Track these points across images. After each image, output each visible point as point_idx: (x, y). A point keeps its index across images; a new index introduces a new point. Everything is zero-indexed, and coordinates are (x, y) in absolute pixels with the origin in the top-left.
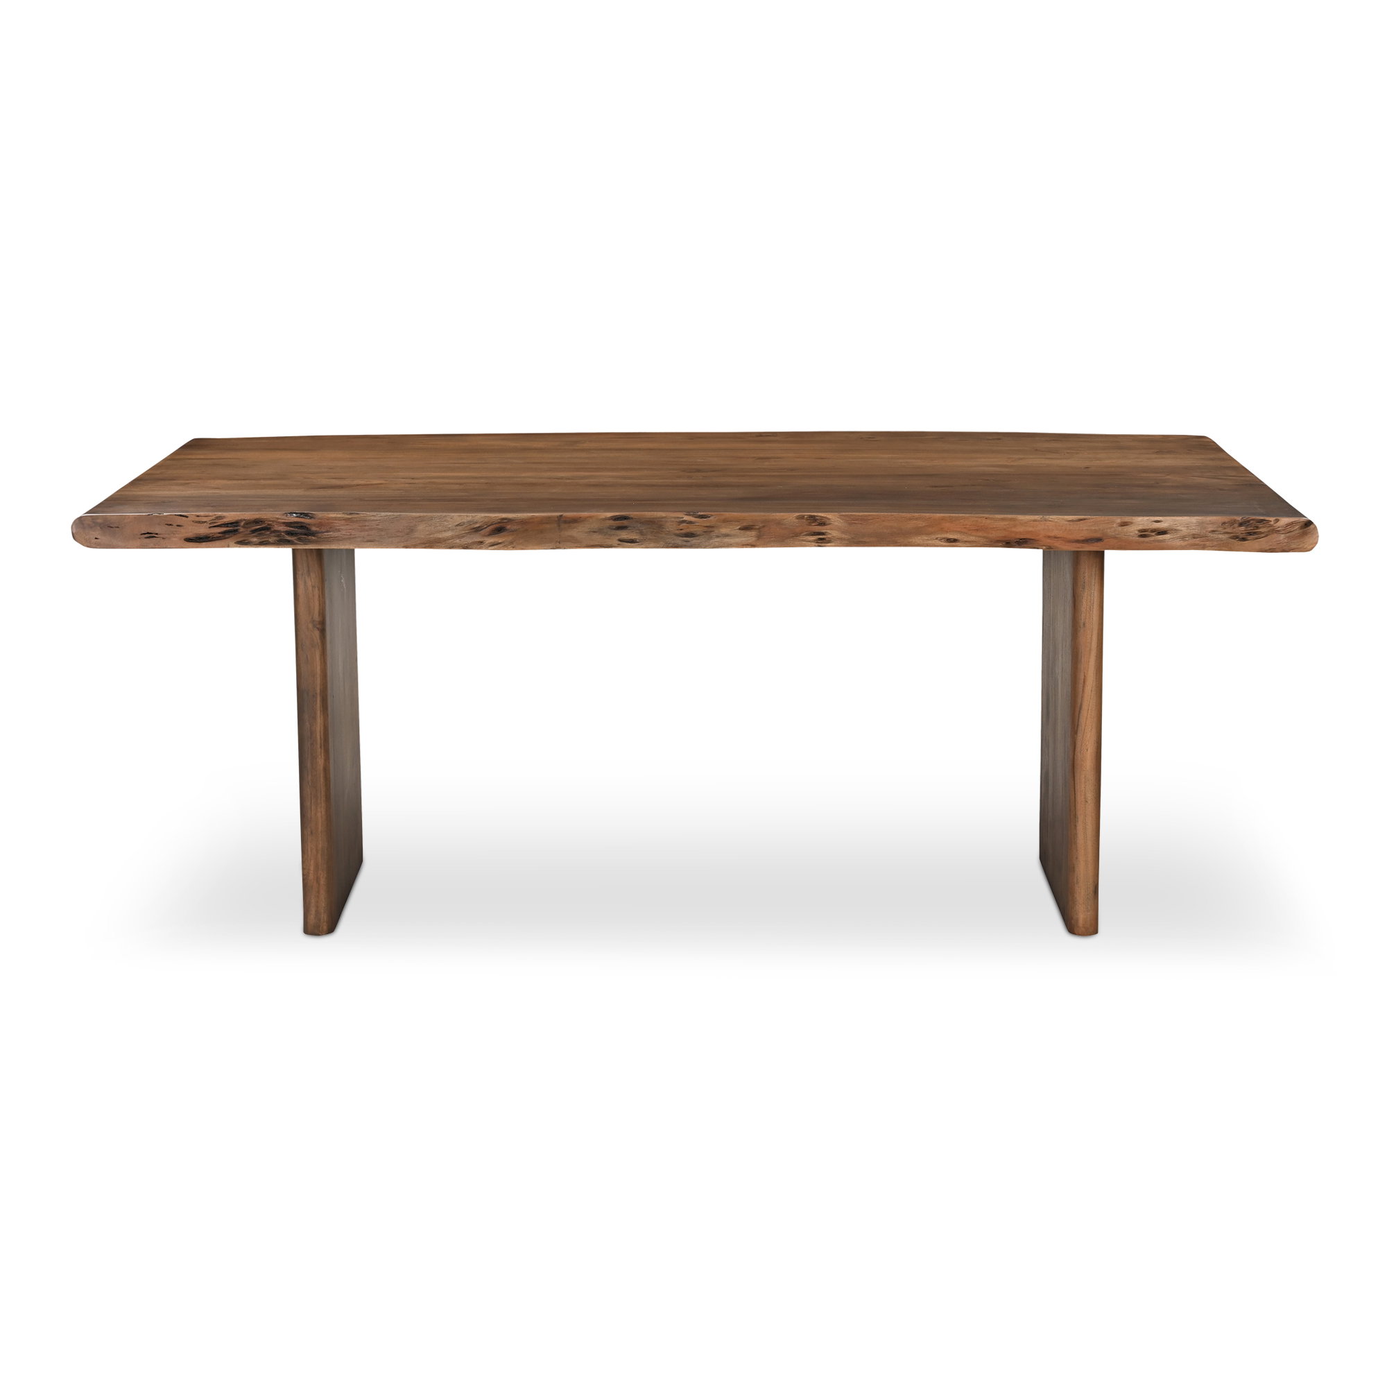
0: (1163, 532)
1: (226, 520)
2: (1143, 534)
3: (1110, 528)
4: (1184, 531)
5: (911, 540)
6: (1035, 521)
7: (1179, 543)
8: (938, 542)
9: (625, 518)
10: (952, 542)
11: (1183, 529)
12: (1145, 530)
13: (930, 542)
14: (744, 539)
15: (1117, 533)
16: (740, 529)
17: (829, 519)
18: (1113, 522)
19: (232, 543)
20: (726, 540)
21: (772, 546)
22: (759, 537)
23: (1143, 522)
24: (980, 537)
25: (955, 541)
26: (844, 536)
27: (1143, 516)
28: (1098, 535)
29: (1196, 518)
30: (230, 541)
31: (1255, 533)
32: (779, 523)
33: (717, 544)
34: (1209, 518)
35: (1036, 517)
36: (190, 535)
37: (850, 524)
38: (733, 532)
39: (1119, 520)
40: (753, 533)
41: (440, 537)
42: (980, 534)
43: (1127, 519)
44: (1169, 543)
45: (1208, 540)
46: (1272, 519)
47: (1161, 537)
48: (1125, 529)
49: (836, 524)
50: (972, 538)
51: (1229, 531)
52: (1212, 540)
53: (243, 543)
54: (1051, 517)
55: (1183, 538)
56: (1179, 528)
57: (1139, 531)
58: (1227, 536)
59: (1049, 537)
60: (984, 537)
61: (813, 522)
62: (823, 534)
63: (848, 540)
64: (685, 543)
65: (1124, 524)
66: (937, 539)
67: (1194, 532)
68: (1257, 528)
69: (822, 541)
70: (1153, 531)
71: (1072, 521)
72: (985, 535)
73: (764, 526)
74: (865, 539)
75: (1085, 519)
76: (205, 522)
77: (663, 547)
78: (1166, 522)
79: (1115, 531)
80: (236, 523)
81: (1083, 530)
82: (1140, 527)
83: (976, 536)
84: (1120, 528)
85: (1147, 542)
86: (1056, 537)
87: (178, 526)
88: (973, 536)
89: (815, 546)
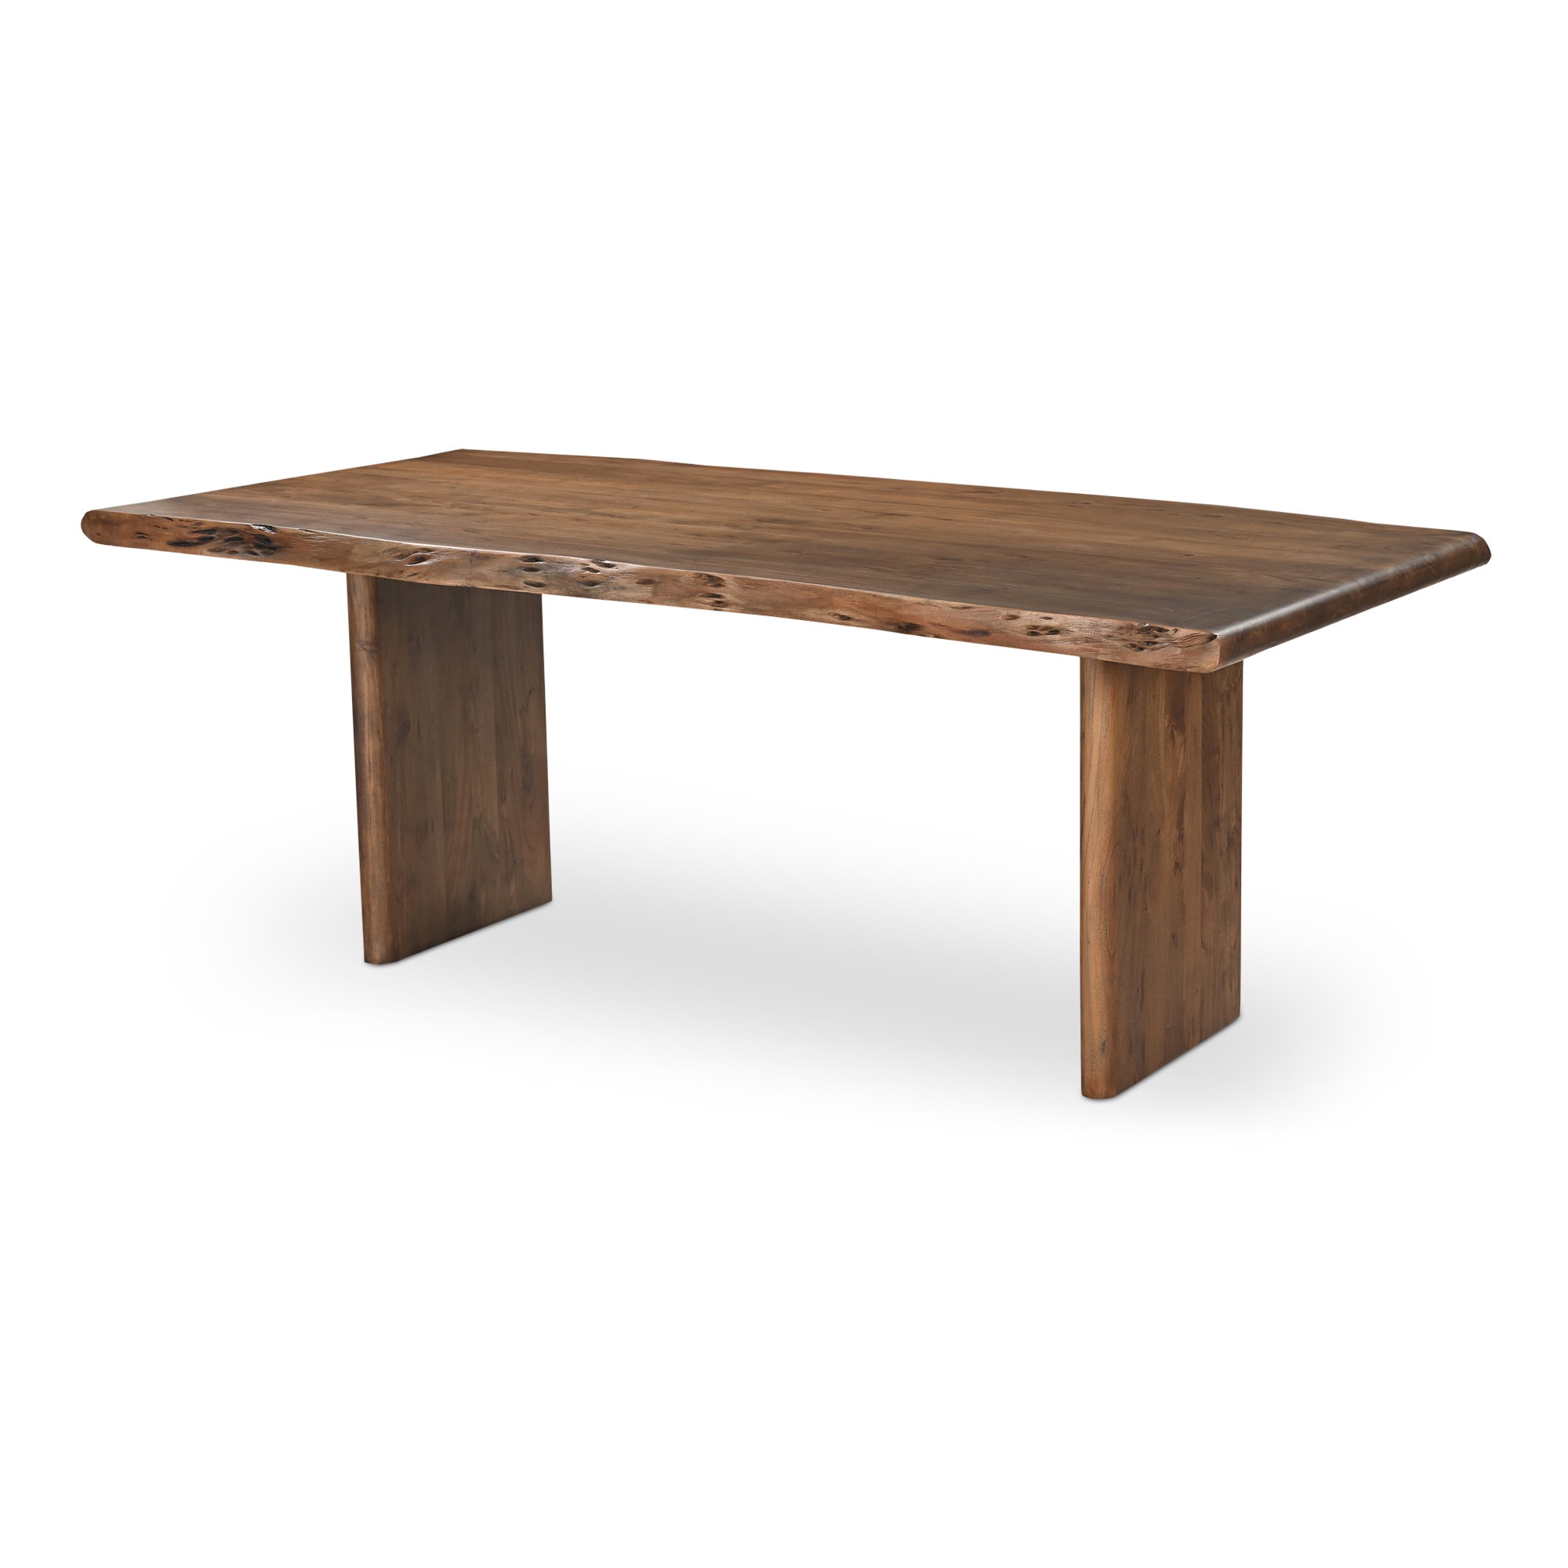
0: (1055, 631)
1: (203, 527)
2: (1034, 631)
3: (996, 621)
4: (1077, 633)
5: (804, 613)
6: (919, 604)
7: (1068, 645)
8: (830, 617)
9: (536, 559)
10: (845, 620)
11: (1075, 630)
12: (1036, 627)
13: (823, 617)
14: (639, 594)
15: (1003, 627)
16: (637, 583)
17: (723, 581)
18: (999, 614)
19: (205, 551)
20: (623, 593)
21: (668, 605)
22: (655, 594)
23: (1030, 617)
24: (870, 616)
25: (849, 618)
26: (738, 601)
27: (1033, 610)
28: (984, 628)
29: (1090, 618)
30: (204, 548)
31: (1154, 643)
32: (675, 579)
33: (613, 596)
34: (1104, 621)
35: (922, 600)
36: (172, 539)
37: (745, 588)
38: (630, 585)
39: (1004, 612)
40: (649, 588)
41: (370, 562)
42: (870, 613)
43: (1013, 612)
44: (1056, 644)
45: (1101, 646)
46: (1171, 629)
47: (1050, 637)
48: (1012, 622)
49: (731, 586)
50: (863, 617)
51: (1126, 638)
52: (1106, 647)
53: (217, 551)
54: (936, 601)
55: (1075, 640)
56: (1071, 628)
57: (1028, 627)
58: (1123, 643)
59: (934, 624)
60: (874, 617)
61: (708, 583)
62: (719, 596)
63: (743, 606)
64: (584, 593)
65: (1014, 617)
66: (829, 614)
67: (1086, 634)
68: (1156, 637)
69: (719, 604)
70: (1046, 628)
71: (957, 608)
72: (874, 615)
73: (660, 582)
74: (761, 607)
75: (969, 608)
76: (186, 527)
77: (564, 595)
78: (1057, 620)
79: (1001, 624)
80: (213, 530)
81: (967, 620)
82: (1028, 623)
83: (866, 615)
84: (1006, 622)
85: (1035, 642)
86: (940, 625)
87: (155, 526)
88: (864, 615)
89: (710, 609)
